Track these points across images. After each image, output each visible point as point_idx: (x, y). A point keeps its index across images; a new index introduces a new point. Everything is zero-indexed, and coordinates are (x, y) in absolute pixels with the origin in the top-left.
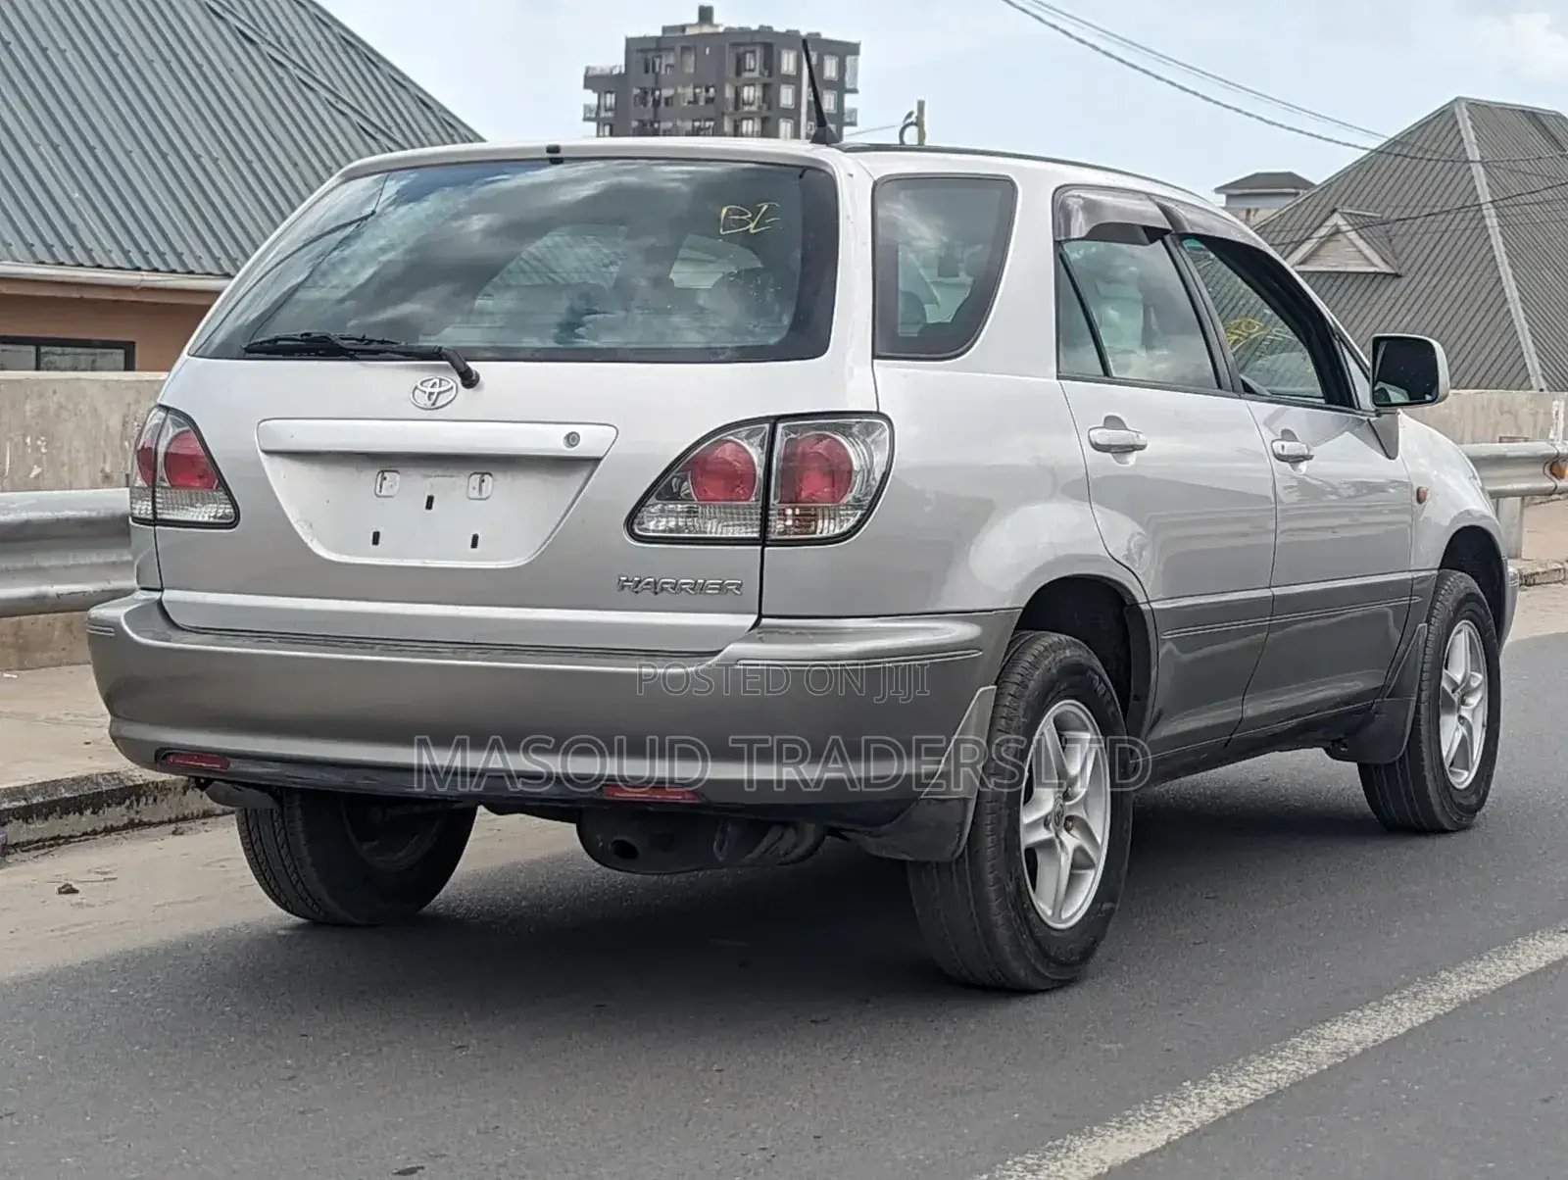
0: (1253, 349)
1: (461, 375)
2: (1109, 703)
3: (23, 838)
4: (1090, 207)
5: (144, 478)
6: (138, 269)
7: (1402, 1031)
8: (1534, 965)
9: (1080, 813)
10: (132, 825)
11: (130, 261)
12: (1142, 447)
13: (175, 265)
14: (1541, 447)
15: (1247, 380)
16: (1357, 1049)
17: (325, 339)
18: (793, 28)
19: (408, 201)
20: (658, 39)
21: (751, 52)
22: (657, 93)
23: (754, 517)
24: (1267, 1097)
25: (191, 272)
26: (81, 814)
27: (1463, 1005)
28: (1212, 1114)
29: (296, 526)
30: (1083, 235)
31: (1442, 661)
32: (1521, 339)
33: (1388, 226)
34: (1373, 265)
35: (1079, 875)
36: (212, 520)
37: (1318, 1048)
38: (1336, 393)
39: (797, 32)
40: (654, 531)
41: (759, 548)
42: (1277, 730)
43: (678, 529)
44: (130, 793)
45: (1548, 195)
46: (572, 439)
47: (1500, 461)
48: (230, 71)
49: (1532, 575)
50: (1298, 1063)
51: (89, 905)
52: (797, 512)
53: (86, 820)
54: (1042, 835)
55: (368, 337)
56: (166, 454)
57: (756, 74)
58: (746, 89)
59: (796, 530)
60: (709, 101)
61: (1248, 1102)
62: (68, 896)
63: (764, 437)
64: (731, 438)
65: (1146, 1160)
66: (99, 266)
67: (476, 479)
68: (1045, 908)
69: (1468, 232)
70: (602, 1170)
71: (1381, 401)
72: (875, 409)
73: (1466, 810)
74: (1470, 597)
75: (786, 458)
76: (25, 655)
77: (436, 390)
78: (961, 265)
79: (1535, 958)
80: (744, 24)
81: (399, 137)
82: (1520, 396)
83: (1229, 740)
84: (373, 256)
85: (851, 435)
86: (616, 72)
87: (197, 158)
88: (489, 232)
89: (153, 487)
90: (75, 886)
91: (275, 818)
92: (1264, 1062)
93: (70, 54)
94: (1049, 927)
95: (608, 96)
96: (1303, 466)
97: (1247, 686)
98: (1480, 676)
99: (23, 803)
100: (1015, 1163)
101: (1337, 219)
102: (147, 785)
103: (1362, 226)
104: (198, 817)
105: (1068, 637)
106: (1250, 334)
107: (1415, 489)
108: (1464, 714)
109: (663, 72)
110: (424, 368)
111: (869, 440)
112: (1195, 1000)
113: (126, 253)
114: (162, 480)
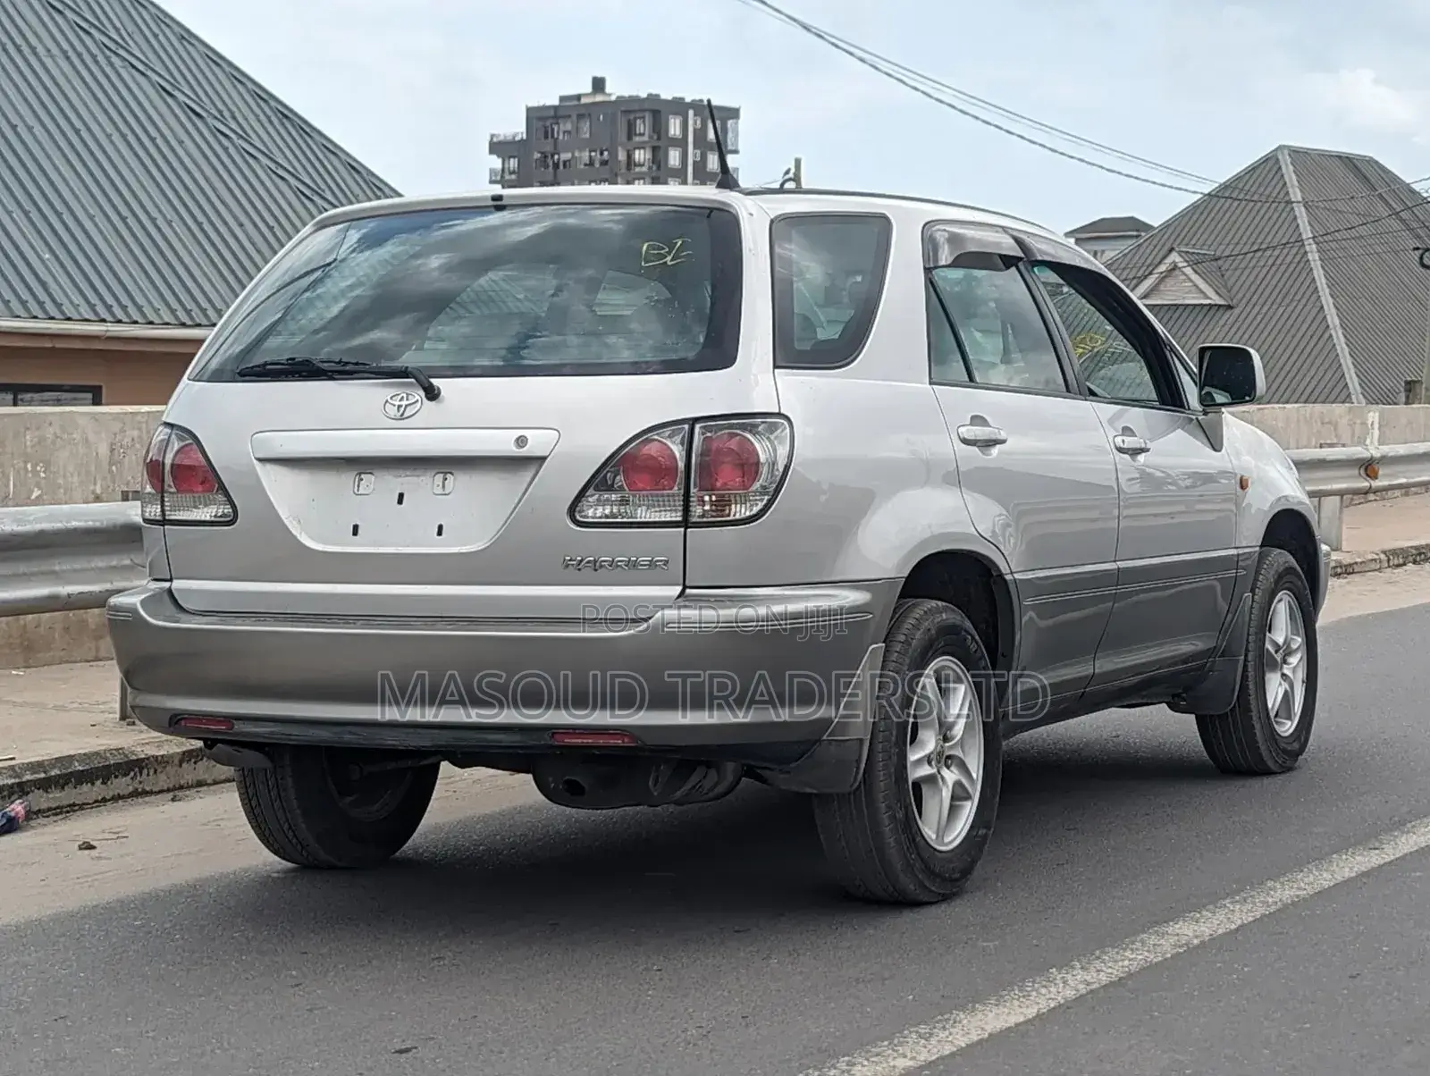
0: (1097, 360)
1: (425, 389)
2: (980, 659)
3: (44, 806)
4: (954, 239)
5: (153, 487)
6: (104, 321)
7: (1233, 927)
8: (1347, 875)
9: (958, 752)
10: (136, 794)
11: (96, 313)
12: (1003, 442)
13: (136, 316)
14: (1358, 452)
15: (1092, 387)
16: (1196, 942)
17: (307, 362)
18: (678, 95)
19: (369, 247)
20: (555, 108)
21: (640, 118)
22: (556, 157)
23: (677, 503)
24: (1121, 979)
25: (151, 323)
26: (93, 784)
27: (1286, 906)
28: (1074, 992)
29: (286, 522)
30: (949, 262)
31: (1266, 626)
32: (1342, 361)
33: (1220, 262)
34: (1211, 299)
35: (959, 806)
36: (213, 519)
37: (1162, 942)
38: (1169, 396)
39: (683, 99)
40: (593, 518)
41: (682, 529)
42: (1126, 684)
43: (613, 515)
44: (133, 766)
45: (1363, 231)
46: (521, 441)
47: (1321, 464)
48: (181, 142)
49: (1350, 565)
50: (1146, 954)
51: (105, 858)
52: (714, 498)
53: (96, 790)
54: (926, 770)
55: (344, 360)
56: (172, 465)
57: (646, 138)
58: (637, 152)
59: (714, 514)
60: (604, 163)
61: (1104, 983)
62: (87, 852)
63: (684, 436)
64: (656, 437)
65: (1020, 1028)
66: (69, 319)
67: (439, 477)
68: (929, 833)
69: (1293, 266)
70: (567, 1045)
71: (1207, 402)
72: (777, 411)
73: (1290, 755)
74: (1289, 570)
75: (702, 454)
76: (29, 653)
77: (404, 403)
78: (844, 293)
79: (1347, 870)
80: (634, 93)
81: (330, 198)
82: (1338, 409)
83: (1083, 693)
84: (343, 293)
85: (758, 433)
86: (518, 138)
87: (153, 220)
88: (448, 269)
89: (162, 492)
90: (92, 843)
91: (269, 776)
92: (1118, 953)
93: (38, 130)
94: (935, 849)
95: (512, 160)
96: (1141, 458)
97: (1098, 646)
98: (1300, 640)
99: (43, 775)
100: (911, 1032)
101: (1174, 257)
102: (148, 759)
103: (1195, 263)
104: (192, 786)
105: (944, 604)
106: (1093, 347)
107: (1239, 476)
108: (1286, 671)
109: (561, 137)
110: (392, 385)
111: (772, 437)
112: (1058, 907)
113: (92, 307)
114: (169, 486)
